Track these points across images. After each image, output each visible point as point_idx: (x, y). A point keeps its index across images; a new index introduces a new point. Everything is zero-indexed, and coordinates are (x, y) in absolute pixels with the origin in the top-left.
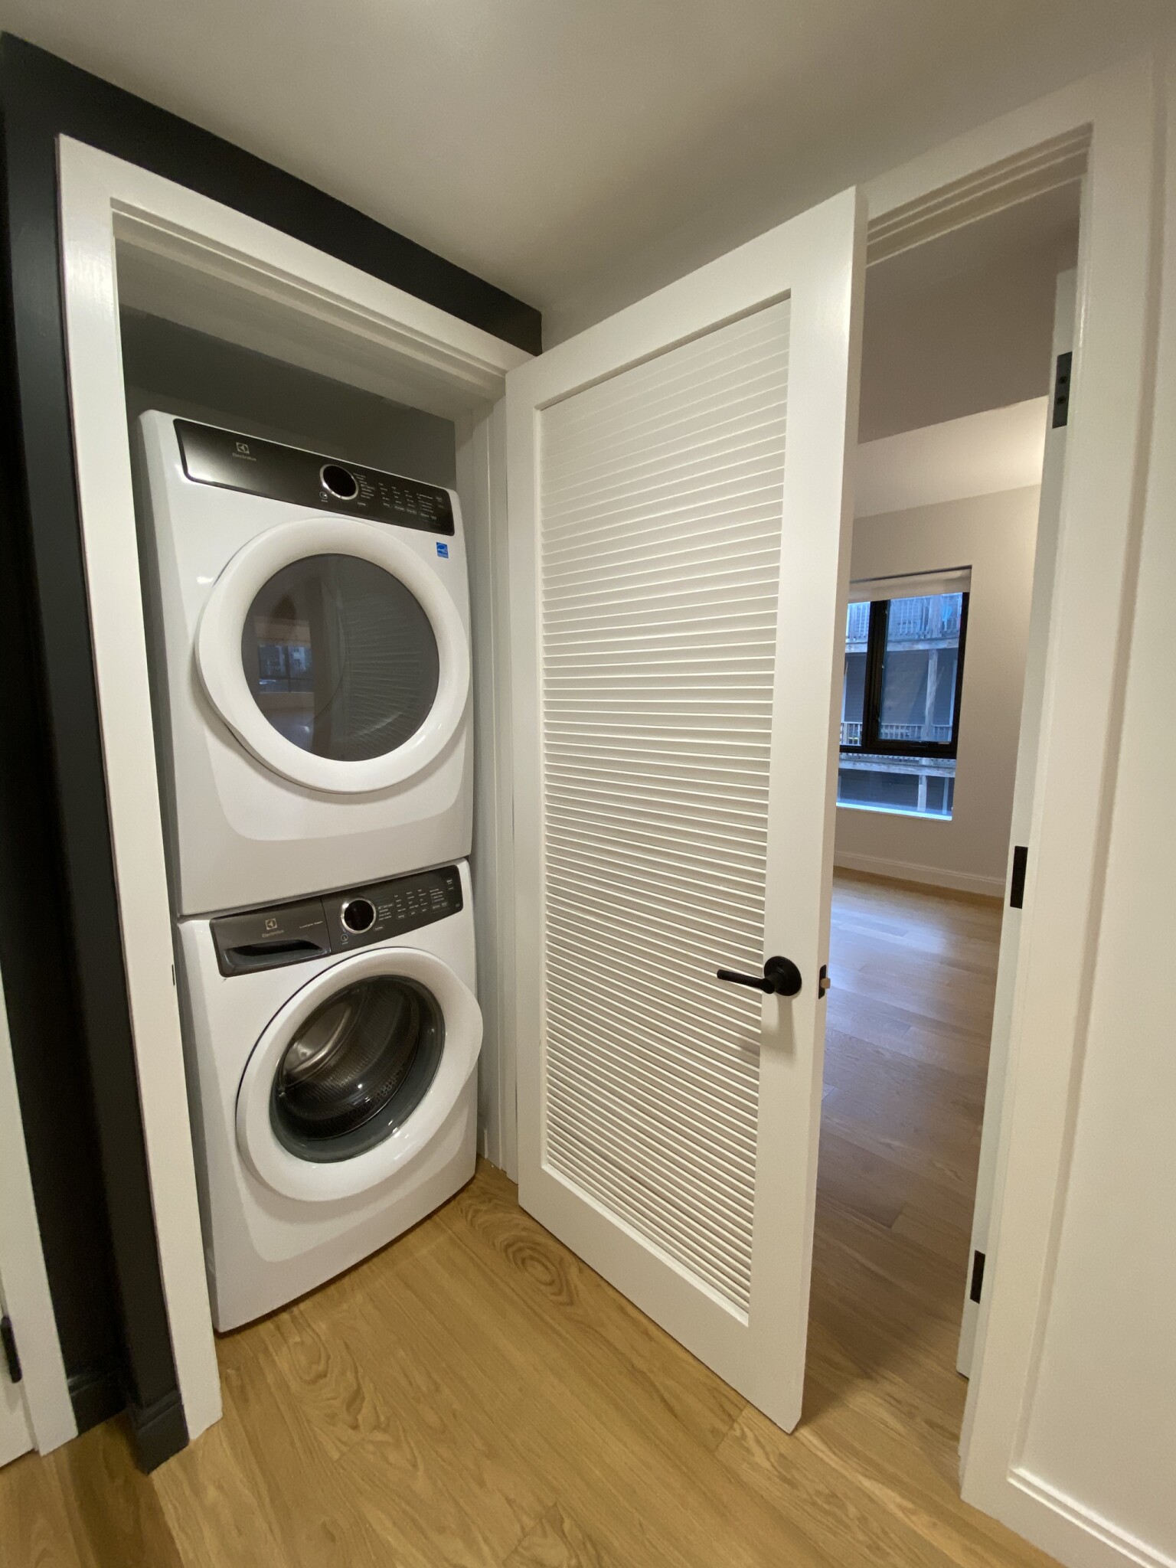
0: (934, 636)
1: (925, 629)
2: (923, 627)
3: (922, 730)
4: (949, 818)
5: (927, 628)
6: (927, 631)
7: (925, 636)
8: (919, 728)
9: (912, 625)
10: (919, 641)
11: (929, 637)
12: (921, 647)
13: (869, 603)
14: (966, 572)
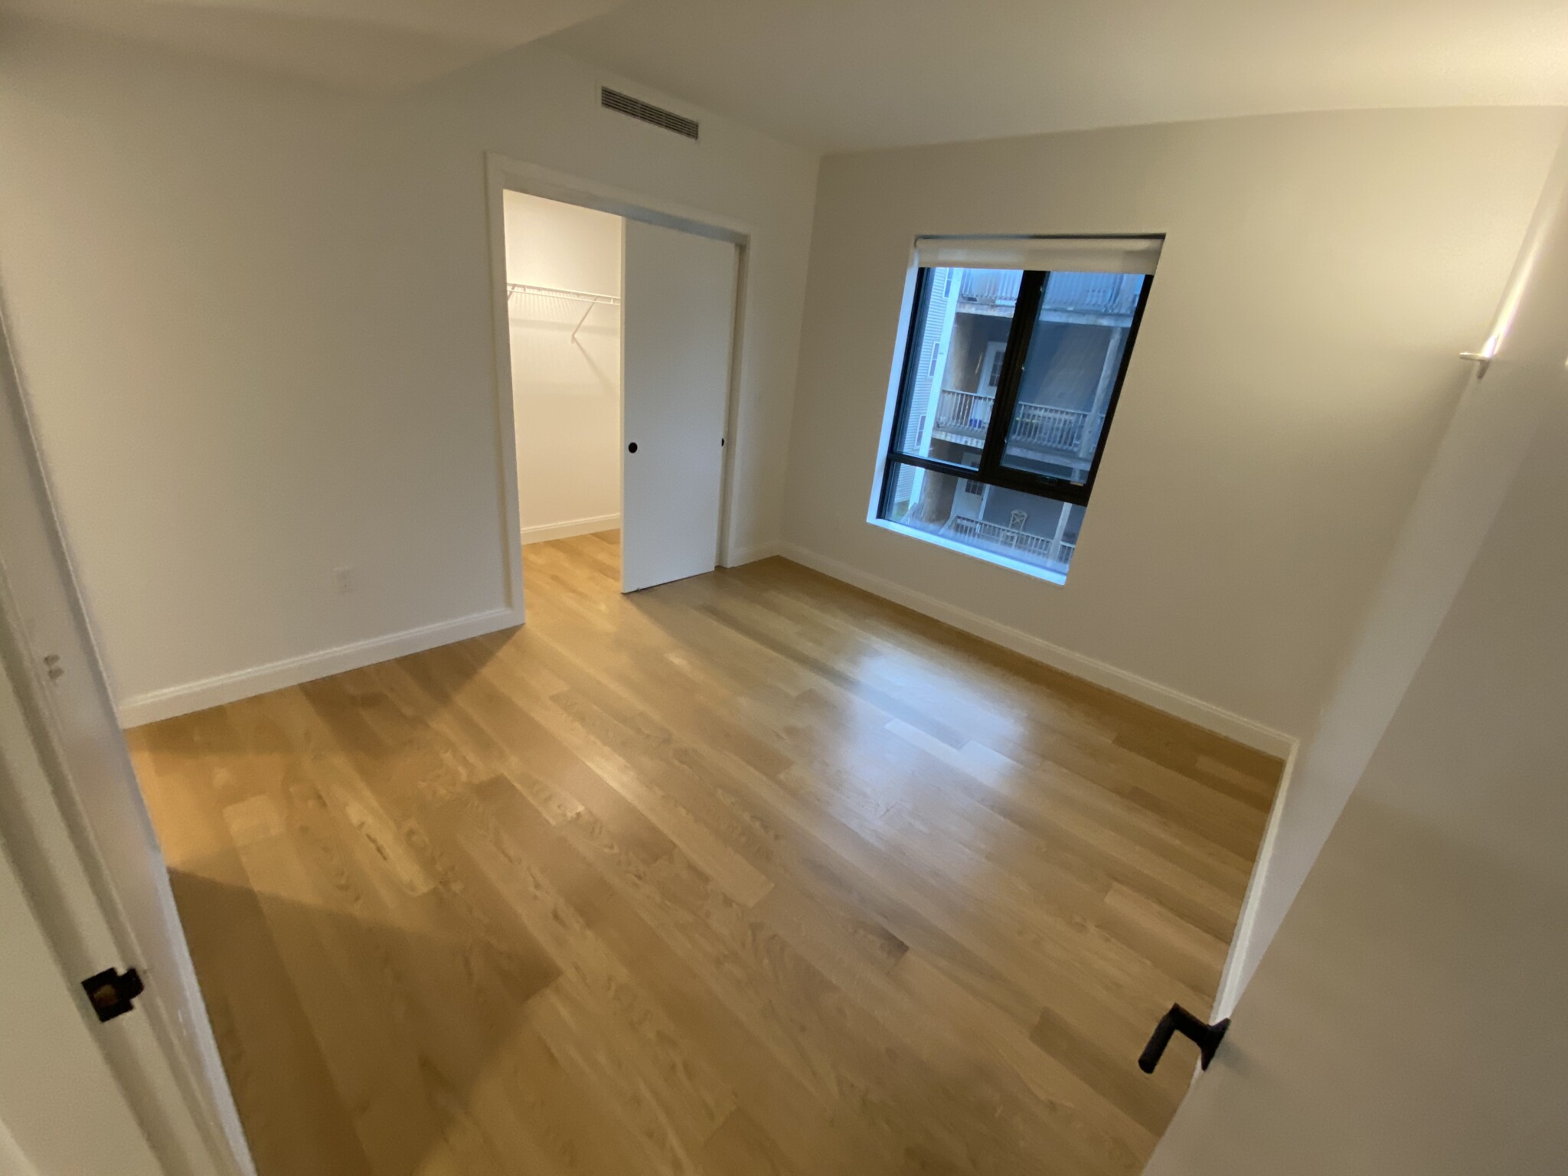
0: (1123, 311)
1: (1114, 302)
2: (1113, 299)
3: (1087, 419)
4: (1059, 580)
5: (1117, 302)
6: (1115, 304)
7: (1113, 310)
8: (1085, 416)
9: (1101, 294)
10: (1105, 315)
11: (1116, 311)
12: (1105, 322)
13: (1020, 274)
14: (1158, 241)
